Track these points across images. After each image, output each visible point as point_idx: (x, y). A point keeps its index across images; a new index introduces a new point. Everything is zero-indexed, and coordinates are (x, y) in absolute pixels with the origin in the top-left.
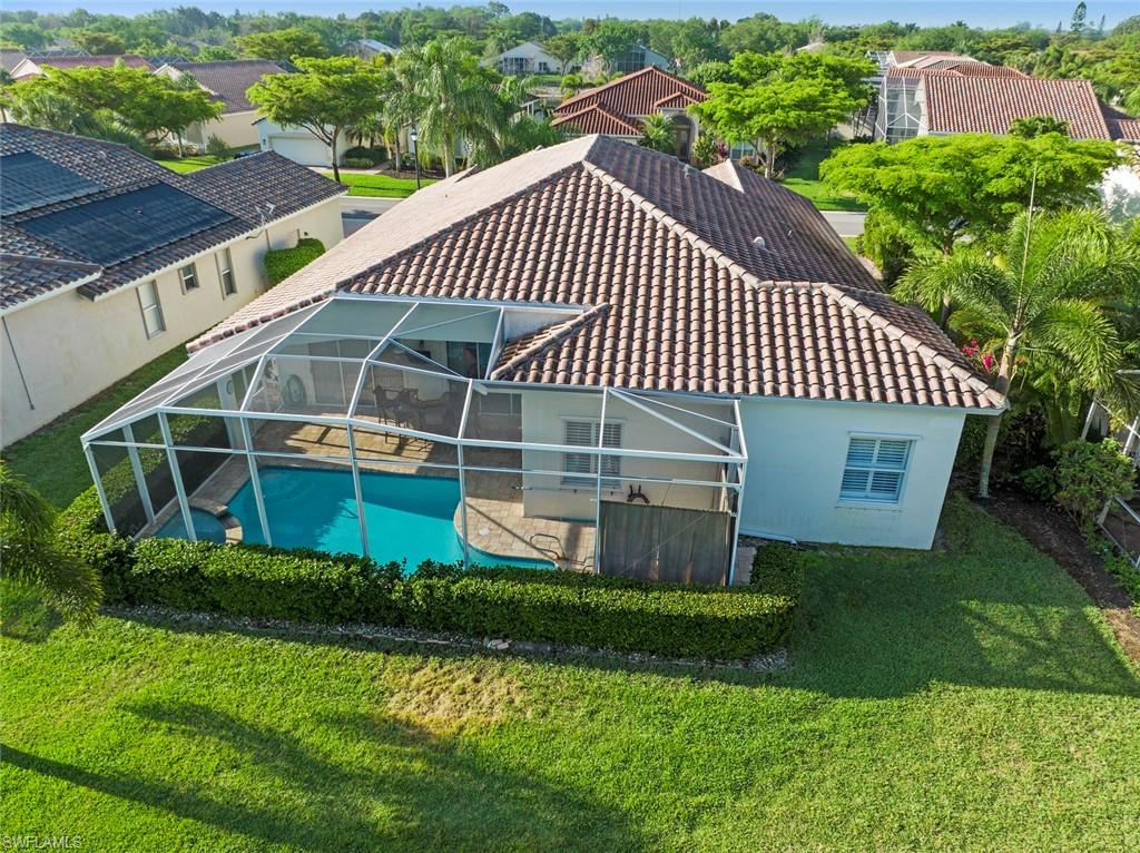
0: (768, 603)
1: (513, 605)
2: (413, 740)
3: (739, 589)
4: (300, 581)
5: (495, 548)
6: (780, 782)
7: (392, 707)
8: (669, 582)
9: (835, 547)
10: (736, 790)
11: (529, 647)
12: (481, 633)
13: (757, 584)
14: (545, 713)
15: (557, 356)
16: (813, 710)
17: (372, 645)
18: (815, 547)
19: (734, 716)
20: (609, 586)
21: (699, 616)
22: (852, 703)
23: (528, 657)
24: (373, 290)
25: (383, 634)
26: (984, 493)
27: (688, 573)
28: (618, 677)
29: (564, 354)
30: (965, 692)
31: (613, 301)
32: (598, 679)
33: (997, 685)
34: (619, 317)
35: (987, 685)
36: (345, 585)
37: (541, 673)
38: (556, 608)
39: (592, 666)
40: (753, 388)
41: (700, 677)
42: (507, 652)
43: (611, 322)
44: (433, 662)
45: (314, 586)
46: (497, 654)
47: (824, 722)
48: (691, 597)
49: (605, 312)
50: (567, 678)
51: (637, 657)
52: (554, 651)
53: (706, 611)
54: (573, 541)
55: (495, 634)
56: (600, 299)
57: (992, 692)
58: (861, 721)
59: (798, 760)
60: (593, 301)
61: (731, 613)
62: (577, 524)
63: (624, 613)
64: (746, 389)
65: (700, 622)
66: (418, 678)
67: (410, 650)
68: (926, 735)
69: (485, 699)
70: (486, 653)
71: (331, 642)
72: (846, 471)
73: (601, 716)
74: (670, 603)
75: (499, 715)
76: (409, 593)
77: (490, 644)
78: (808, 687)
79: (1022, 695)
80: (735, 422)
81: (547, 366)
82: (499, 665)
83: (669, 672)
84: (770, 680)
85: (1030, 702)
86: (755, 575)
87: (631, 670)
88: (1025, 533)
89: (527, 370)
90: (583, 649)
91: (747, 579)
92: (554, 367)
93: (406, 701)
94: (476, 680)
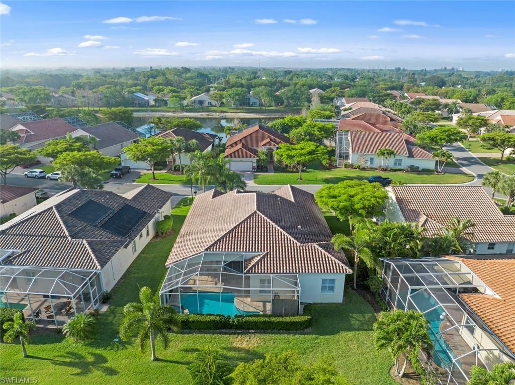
0: (307, 318)
1: (255, 323)
2: (240, 351)
3: (301, 315)
4: (211, 321)
5: (246, 310)
6: (311, 352)
7: (234, 345)
8: (287, 315)
9: (321, 303)
10: (303, 354)
11: (259, 331)
12: (249, 329)
13: (304, 314)
14: (265, 344)
15: (258, 266)
16: (316, 339)
17: (226, 333)
18: (317, 304)
19: (301, 341)
20: (275, 317)
21: (293, 321)
22: (324, 337)
23: (259, 333)
24: (213, 250)
25: (227, 331)
26: (355, 287)
27: (290, 313)
28: (278, 335)
29: (260, 265)
30: (347, 333)
31: (269, 251)
32: (274, 336)
33: (352, 331)
34: (270, 255)
35: (351, 331)
36: (220, 321)
37: (262, 336)
38: (265, 322)
39: (272, 334)
40: (301, 272)
41: (295, 334)
42: (255, 332)
43: (269, 256)
44: (240, 336)
45: (214, 321)
46: (252, 333)
47: (319, 341)
48: (291, 318)
49: (267, 254)
50: (268, 336)
51: (281, 331)
52: (264, 332)
53: (295, 320)
54: (264, 306)
55: (252, 329)
56: (265, 250)
57: (352, 332)
58: (326, 340)
59: (314, 348)
60: (264, 251)
61: (299, 320)
62: (264, 302)
63: (278, 322)
64: (299, 272)
65: (294, 322)
66: (238, 339)
67: (234, 334)
68: (338, 341)
69: (252, 342)
70: (250, 333)
71: (217, 333)
72: (322, 287)
73: (276, 343)
74: (287, 319)
75: (256, 345)
76: (234, 321)
77: (250, 331)
78: (316, 334)
79: (357, 332)
80: (297, 280)
81: (256, 268)
82: (253, 335)
83: (288, 334)
84: (308, 333)
85: (358, 334)
86: (304, 312)
87: (280, 334)
88: (363, 297)
89: (252, 269)
90: (270, 331)
91: (302, 313)
92: (258, 268)
93: (237, 344)
94: (250, 339)
